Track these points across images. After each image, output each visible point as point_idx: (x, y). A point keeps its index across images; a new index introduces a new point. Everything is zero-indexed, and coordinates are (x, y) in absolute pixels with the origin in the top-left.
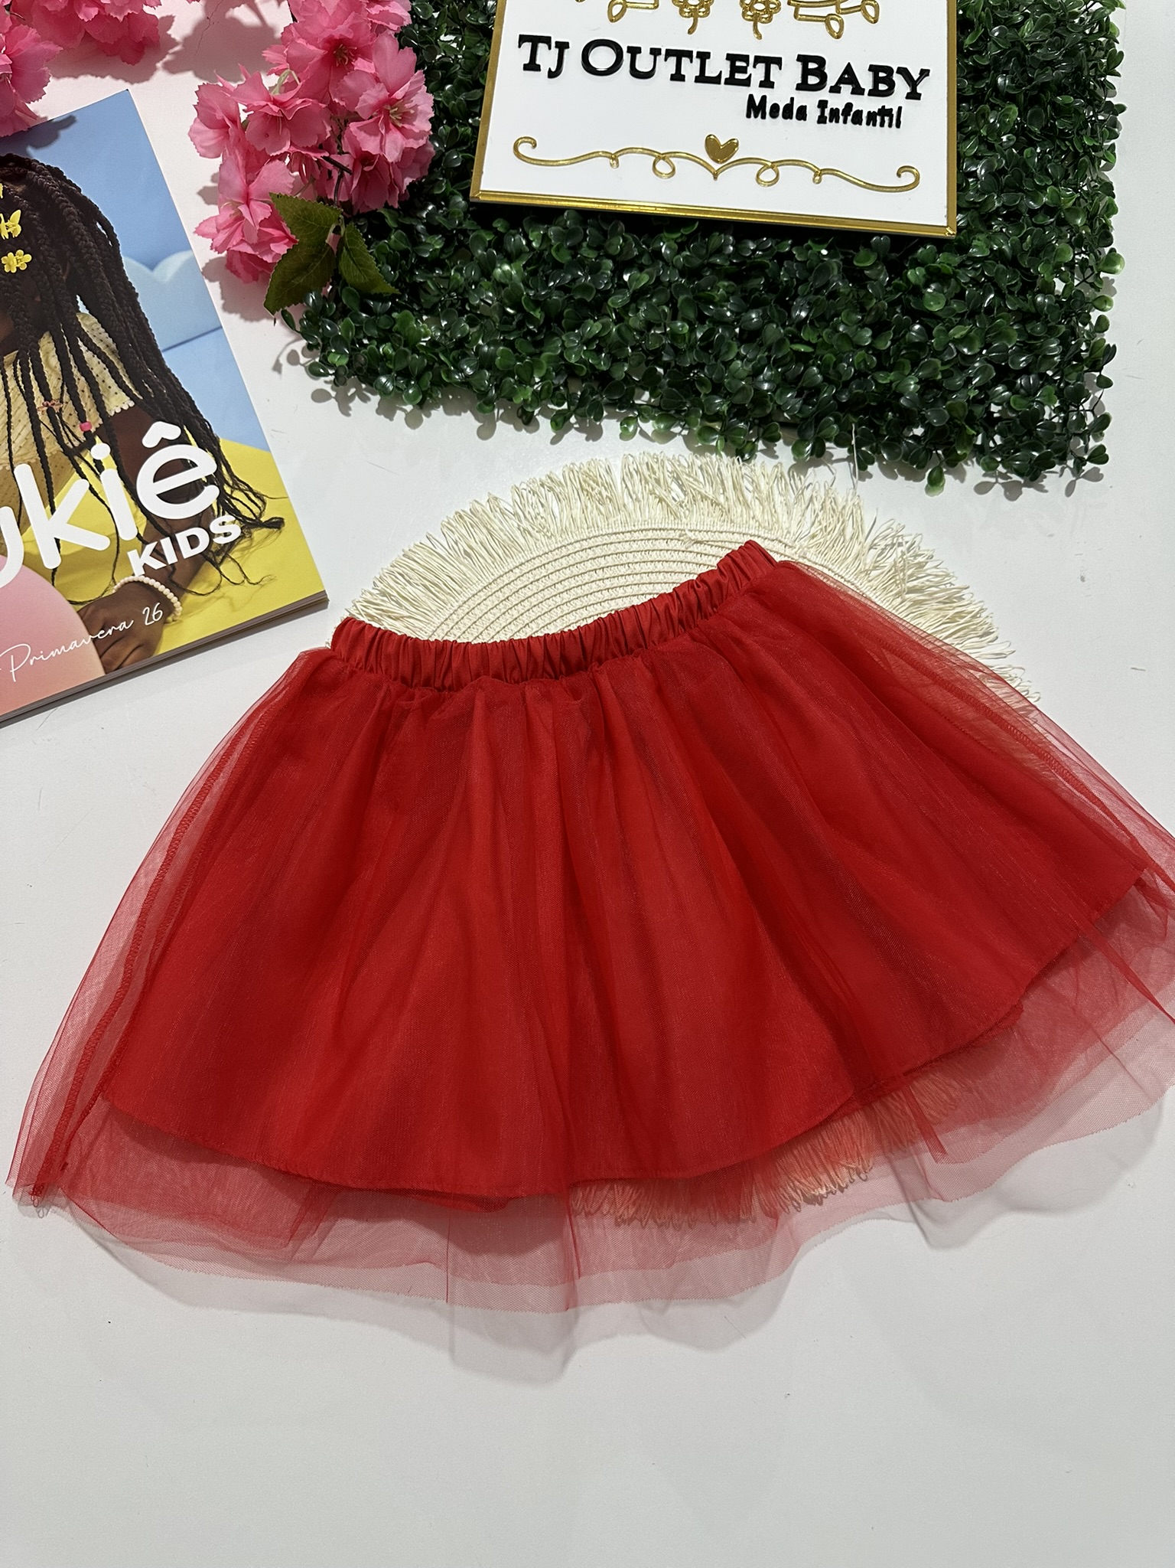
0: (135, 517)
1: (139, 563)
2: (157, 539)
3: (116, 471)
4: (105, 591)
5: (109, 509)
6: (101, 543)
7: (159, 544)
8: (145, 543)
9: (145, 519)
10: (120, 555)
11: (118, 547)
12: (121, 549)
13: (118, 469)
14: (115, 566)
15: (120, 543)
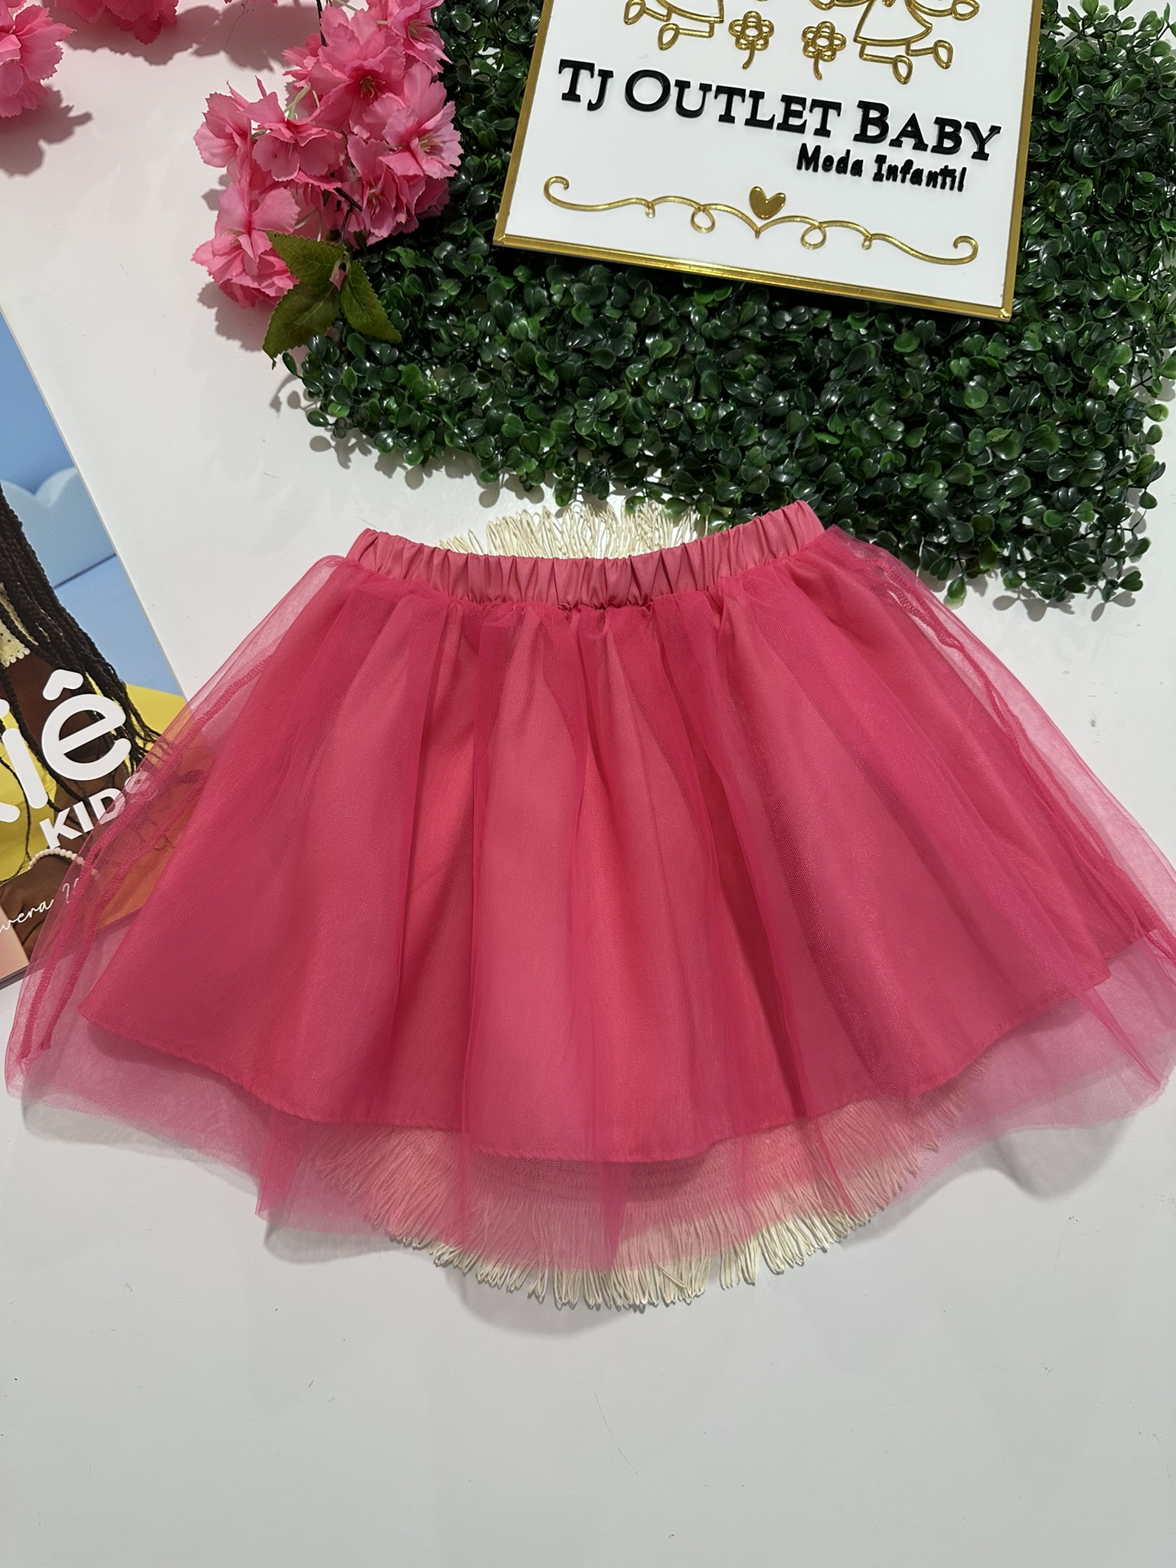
0: (44, 781)
1: (53, 832)
2: (69, 804)
3: (18, 731)
4: (20, 869)
5: (15, 774)
6: (10, 814)
7: (72, 811)
8: (57, 810)
9: (54, 783)
10: (32, 825)
11: (29, 817)
12: (32, 819)
13: (20, 728)
14: (27, 839)
15: (31, 812)
